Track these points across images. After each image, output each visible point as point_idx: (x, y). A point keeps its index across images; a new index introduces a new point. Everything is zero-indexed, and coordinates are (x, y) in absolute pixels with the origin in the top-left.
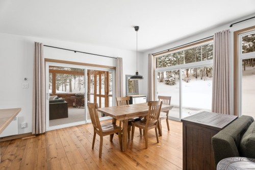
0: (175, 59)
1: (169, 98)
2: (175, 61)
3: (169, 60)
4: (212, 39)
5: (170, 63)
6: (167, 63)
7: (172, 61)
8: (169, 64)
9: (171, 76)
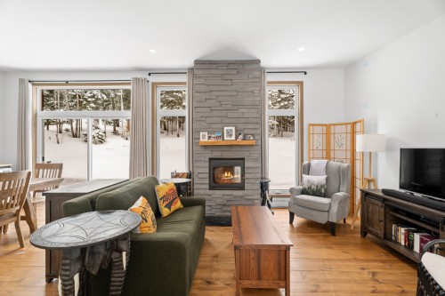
0: (105, 97)
1: (60, 166)
2: (106, 101)
3: (93, 97)
4: (130, 84)
5: (94, 102)
6: (89, 102)
7: (97, 99)
8: (93, 105)
9: (97, 128)
